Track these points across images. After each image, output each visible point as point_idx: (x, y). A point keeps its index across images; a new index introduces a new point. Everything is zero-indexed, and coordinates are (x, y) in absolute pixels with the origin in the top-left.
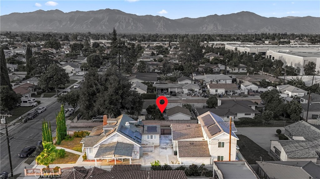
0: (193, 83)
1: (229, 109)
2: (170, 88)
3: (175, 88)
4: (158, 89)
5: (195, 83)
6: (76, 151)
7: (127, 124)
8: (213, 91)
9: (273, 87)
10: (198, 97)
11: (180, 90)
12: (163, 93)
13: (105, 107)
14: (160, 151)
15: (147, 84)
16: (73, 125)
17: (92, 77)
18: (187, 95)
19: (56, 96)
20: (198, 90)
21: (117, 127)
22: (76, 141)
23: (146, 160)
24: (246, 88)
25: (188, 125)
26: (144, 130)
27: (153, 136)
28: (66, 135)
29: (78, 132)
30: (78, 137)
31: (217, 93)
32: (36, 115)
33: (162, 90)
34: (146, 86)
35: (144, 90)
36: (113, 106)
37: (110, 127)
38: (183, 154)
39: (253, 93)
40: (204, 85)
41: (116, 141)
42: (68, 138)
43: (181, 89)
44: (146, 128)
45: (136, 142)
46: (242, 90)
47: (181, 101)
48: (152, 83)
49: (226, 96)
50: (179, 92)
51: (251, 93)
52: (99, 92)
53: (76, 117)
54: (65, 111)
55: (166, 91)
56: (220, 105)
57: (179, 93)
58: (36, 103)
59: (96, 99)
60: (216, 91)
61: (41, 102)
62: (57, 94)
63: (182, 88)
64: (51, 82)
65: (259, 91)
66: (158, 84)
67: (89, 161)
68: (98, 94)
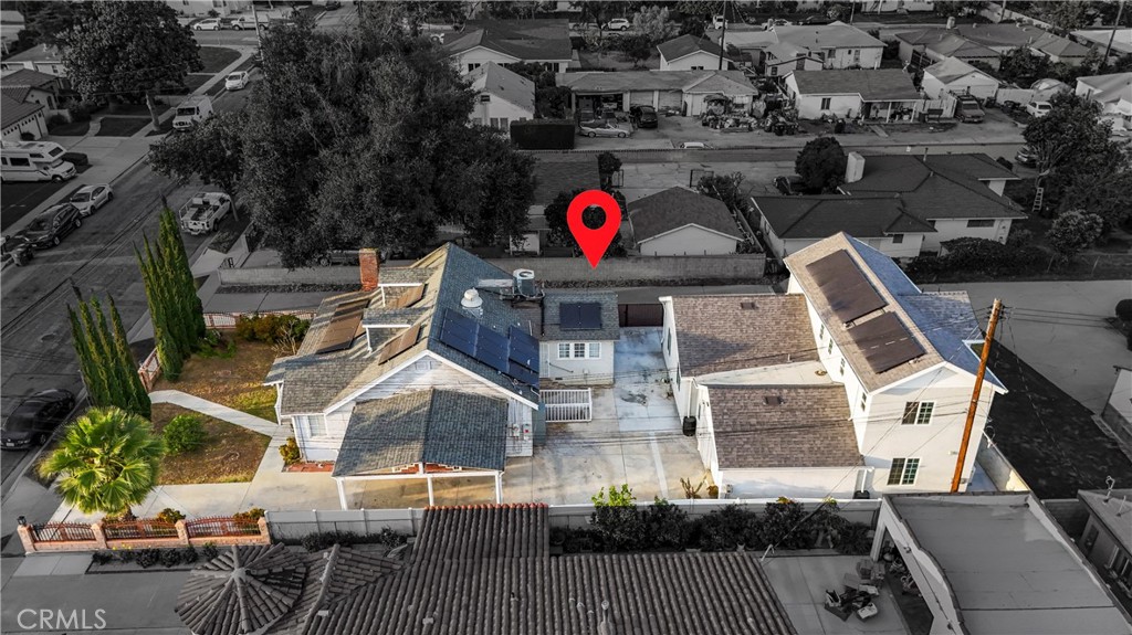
0: (725, 67)
1: (903, 202)
2: (631, 91)
3: (653, 91)
4: (577, 96)
5: (731, 67)
6: (250, 412)
7: (471, 300)
8: (809, 106)
9: (1060, 79)
10: (751, 133)
11: (670, 101)
12: (599, 113)
13: (364, 220)
14: (620, 414)
15: (531, 73)
16: (230, 277)
17: (290, 69)
18: (700, 123)
19: (151, 127)
20: (747, 100)
21: (426, 319)
22: (250, 359)
23: (564, 461)
24: (947, 88)
25: (744, 300)
26: (547, 321)
27: (587, 345)
28: (202, 331)
29: (256, 318)
30: (257, 340)
31: (827, 113)
32: (69, 227)
33: (597, 100)
34: (530, 86)
35: (525, 107)
36: (399, 215)
37: (395, 315)
38: (734, 453)
39: (979, 112)
40: (769, 72)
41: (427, 388)
42: (213, 346)
43: (678, 95)
44: (553, 311)
45: (516, 392)
46: (927, 98)
47: (679, 156)
48: (549, 65)
49: (866, 129)
50: (668, 108)
51: (969, 113)
52: (327, 142)
53: (243, 237)
54: (194, 206)
55: (614, 105)
56: (859, 176)
57: (668, 115)
58: (68, 165)
59: (319, 174)
60: (826, 104)
61: (90, 158)
62: (157, 121)
63: (681, 92)
64: (118, 69)
65: (1001, 100)
66: (578, 70)
67: (312, 467)
68: (324, 153)
